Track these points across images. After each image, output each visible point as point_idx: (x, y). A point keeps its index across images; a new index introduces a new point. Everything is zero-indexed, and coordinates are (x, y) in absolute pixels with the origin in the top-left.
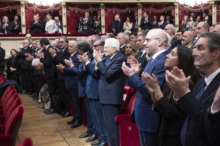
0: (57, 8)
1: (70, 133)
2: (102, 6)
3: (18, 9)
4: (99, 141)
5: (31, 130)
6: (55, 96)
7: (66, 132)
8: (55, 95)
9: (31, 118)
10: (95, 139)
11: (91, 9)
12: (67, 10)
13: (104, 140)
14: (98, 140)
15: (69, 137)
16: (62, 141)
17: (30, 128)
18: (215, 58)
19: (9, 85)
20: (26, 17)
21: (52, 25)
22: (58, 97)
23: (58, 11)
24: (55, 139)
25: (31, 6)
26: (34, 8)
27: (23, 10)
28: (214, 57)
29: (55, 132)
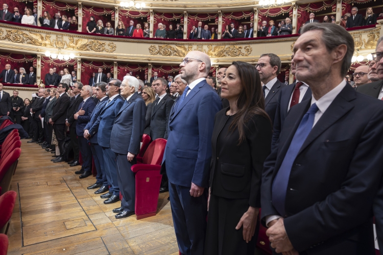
0: (72, 64)
1: (77, 183)
2: (115, 64)
3: (34, 61)
4: (110, 193)
5: (34, 179)
6: (64, 144)
7: (73, 182)
8: (64, 142)
9: (37, 166)
10: (105, 190)
11: (105, 66)
12: (82, 65)
13: (116, 192)
14: (108, 191)
15: (77, 188)
16: (68, 192)
17: (33, 177)
18: (336, 62)
19: (13, 129)
20: (42, 70)
21: (68, 79)
22: (67, 145)
23: (73, 66)
24: (60, 189)
25: (47, 60)
26: (51, 62)
27: (39, 63)
28: (335, 60)
29: (61, 181)
